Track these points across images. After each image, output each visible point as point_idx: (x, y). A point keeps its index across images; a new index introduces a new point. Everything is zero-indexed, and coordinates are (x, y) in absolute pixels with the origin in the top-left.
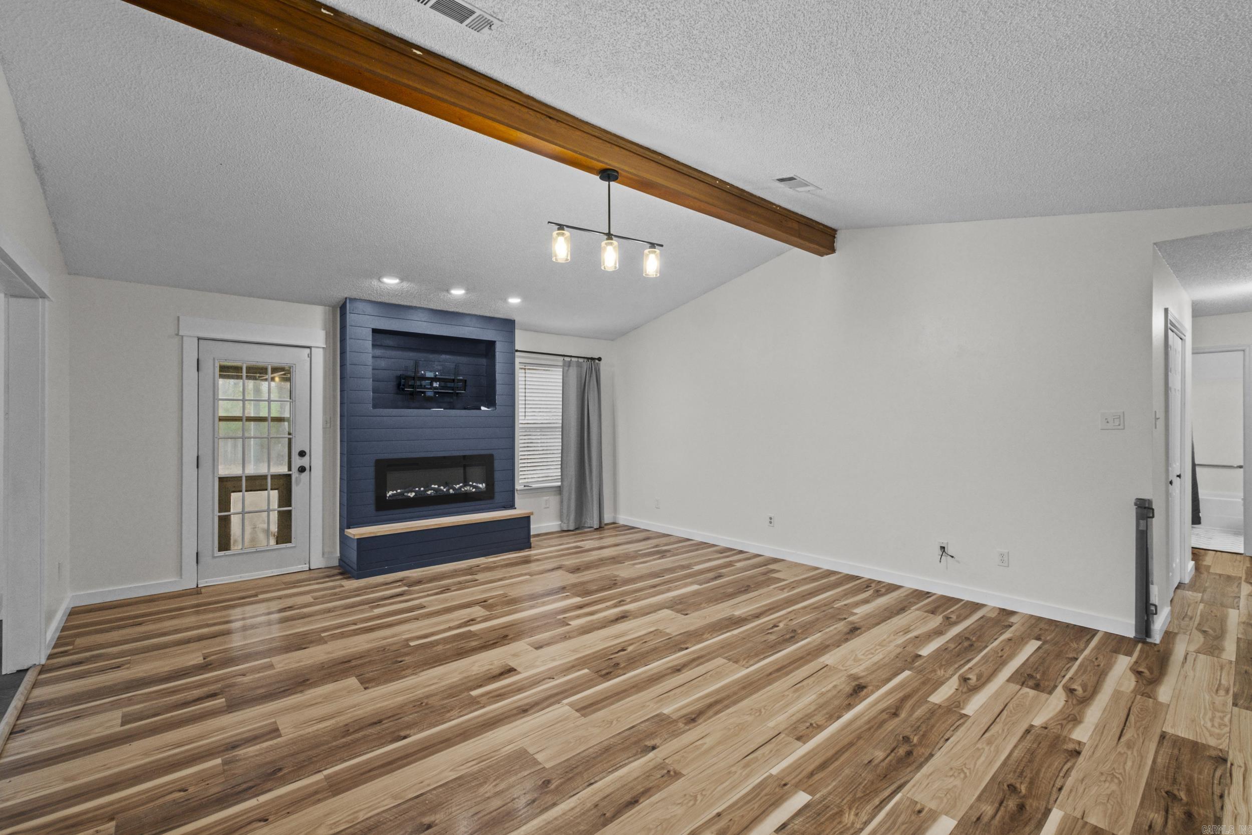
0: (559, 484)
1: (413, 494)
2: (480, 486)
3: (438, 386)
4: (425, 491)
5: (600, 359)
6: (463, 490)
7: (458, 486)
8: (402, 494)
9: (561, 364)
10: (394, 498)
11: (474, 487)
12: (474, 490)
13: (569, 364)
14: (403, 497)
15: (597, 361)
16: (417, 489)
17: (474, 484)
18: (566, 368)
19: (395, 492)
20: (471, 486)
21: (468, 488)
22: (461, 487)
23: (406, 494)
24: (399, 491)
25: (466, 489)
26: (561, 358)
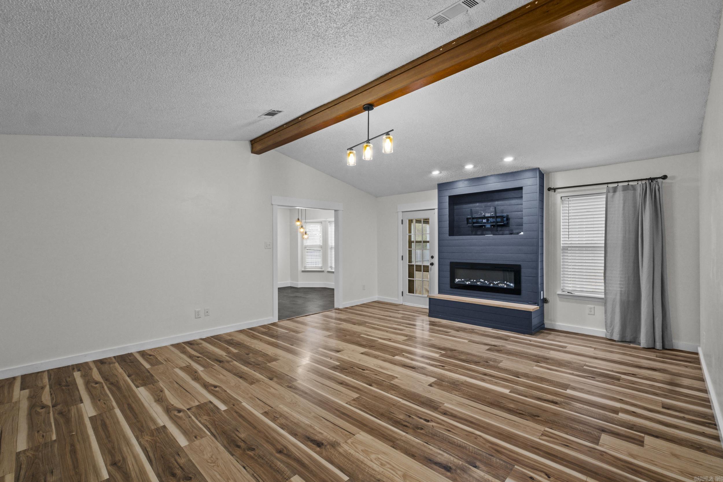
0: (603, 296)
1: (470, 283)
2: (512, 285)
3: (486, 221)
4: (476, 282)
5: (665, 177)
6: (499, 285)
7: (497, 282)
8: (463, 281)
9: (605, 191)
10: (459, 283)
11: (507, 285)
12: (505, 286)
13: (615, 190)
14: (463, 283)
15: (660, 180)
16: (472, 280)
17: (508, 283)
18: (610, 194)
19: (460, 280)
20: (505, 284)
21: (503, 285)
22: (498, 284)
23: (465, 282)
24: (463, 280)
25: (501, 285)
26: (606, 186)
